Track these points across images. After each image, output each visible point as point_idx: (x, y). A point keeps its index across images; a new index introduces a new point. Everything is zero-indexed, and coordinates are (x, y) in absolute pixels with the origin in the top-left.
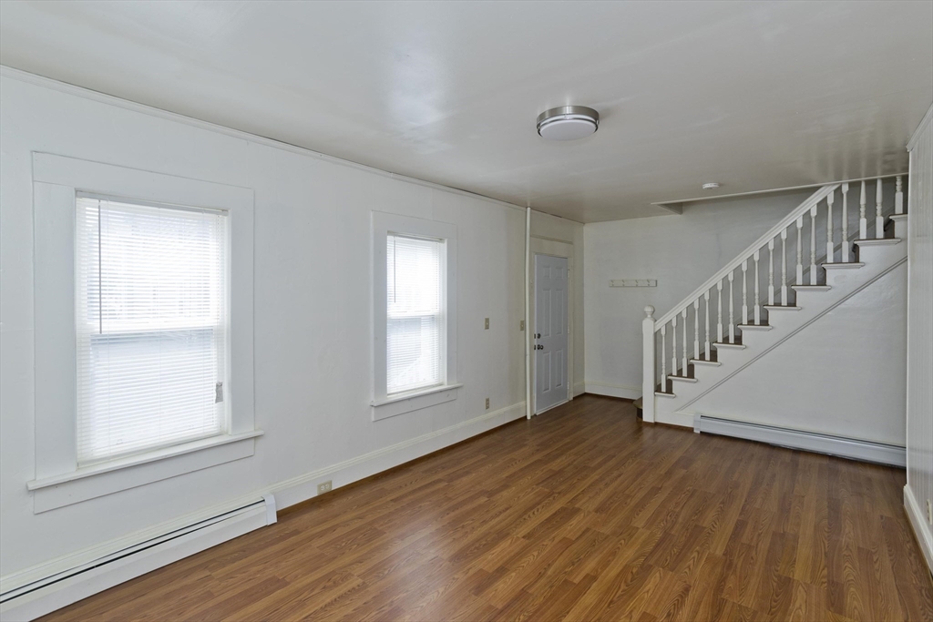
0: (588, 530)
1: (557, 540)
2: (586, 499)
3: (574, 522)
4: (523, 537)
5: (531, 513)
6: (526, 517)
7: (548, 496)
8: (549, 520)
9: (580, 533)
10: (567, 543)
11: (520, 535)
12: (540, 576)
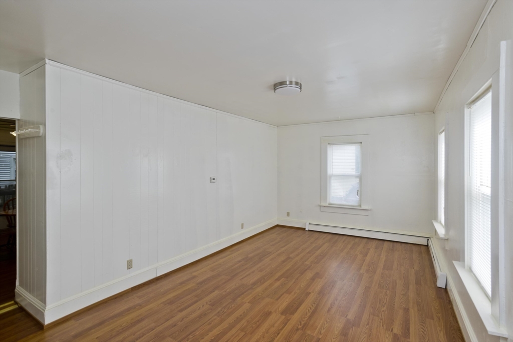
0: (277, 300)
1: (293, 293)
2: (276, 325)
3: (285, 304)
4: (310, 293)
5: (313, 308)
6: (314, 305)
7: (305, 326)
8: (300, 304)
9: (281, 298)
10: (288, 292)
11: (312, 294)
12: (297, 279)
